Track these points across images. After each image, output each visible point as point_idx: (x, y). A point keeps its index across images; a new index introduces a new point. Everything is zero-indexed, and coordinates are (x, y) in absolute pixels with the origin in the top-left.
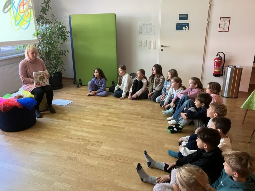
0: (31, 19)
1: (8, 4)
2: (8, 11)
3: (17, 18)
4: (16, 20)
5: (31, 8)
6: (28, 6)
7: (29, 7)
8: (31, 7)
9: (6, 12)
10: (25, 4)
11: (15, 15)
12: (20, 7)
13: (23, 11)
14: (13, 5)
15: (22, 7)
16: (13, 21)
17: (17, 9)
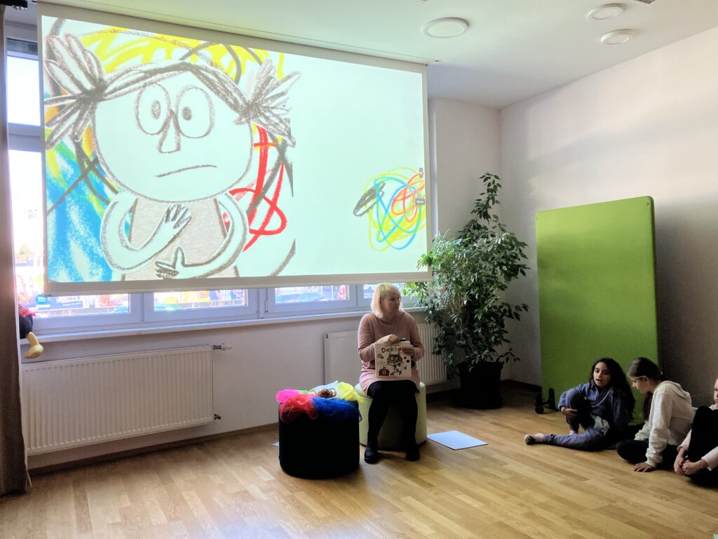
0: (420, 226)
1: (367, 198)
2: (367, 211)
3: (384, 226)
4: (381, 230)
5: (424, 204)
6: (417, 200)
7: (418, 202)
8: (422, 202)
9: (361, 215)
10: (408, 197)
11: (381, 221)
12: (397, 203)
13: (402, 211)
14: (380, 199)
15: (402, 202)
16: (375, 231)
17: (388, 207)
